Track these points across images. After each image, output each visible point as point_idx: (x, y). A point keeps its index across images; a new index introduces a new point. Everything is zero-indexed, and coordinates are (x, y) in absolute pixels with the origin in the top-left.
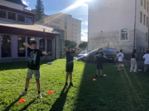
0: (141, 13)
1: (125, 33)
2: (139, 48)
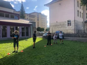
0: (78, 11)
2: (78, 31)
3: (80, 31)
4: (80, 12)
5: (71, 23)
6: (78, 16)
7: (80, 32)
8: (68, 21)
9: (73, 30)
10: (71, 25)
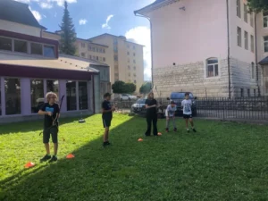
0: (239, 29)
1: (214, 64)
2: (240, 90)
3: (245, 90)
4: (246, 33)
5: (216, 66)
6: (239, 44)
7: (246, 94)
8: (209, 61)
9: (224, 87)
10: (217, 73)
